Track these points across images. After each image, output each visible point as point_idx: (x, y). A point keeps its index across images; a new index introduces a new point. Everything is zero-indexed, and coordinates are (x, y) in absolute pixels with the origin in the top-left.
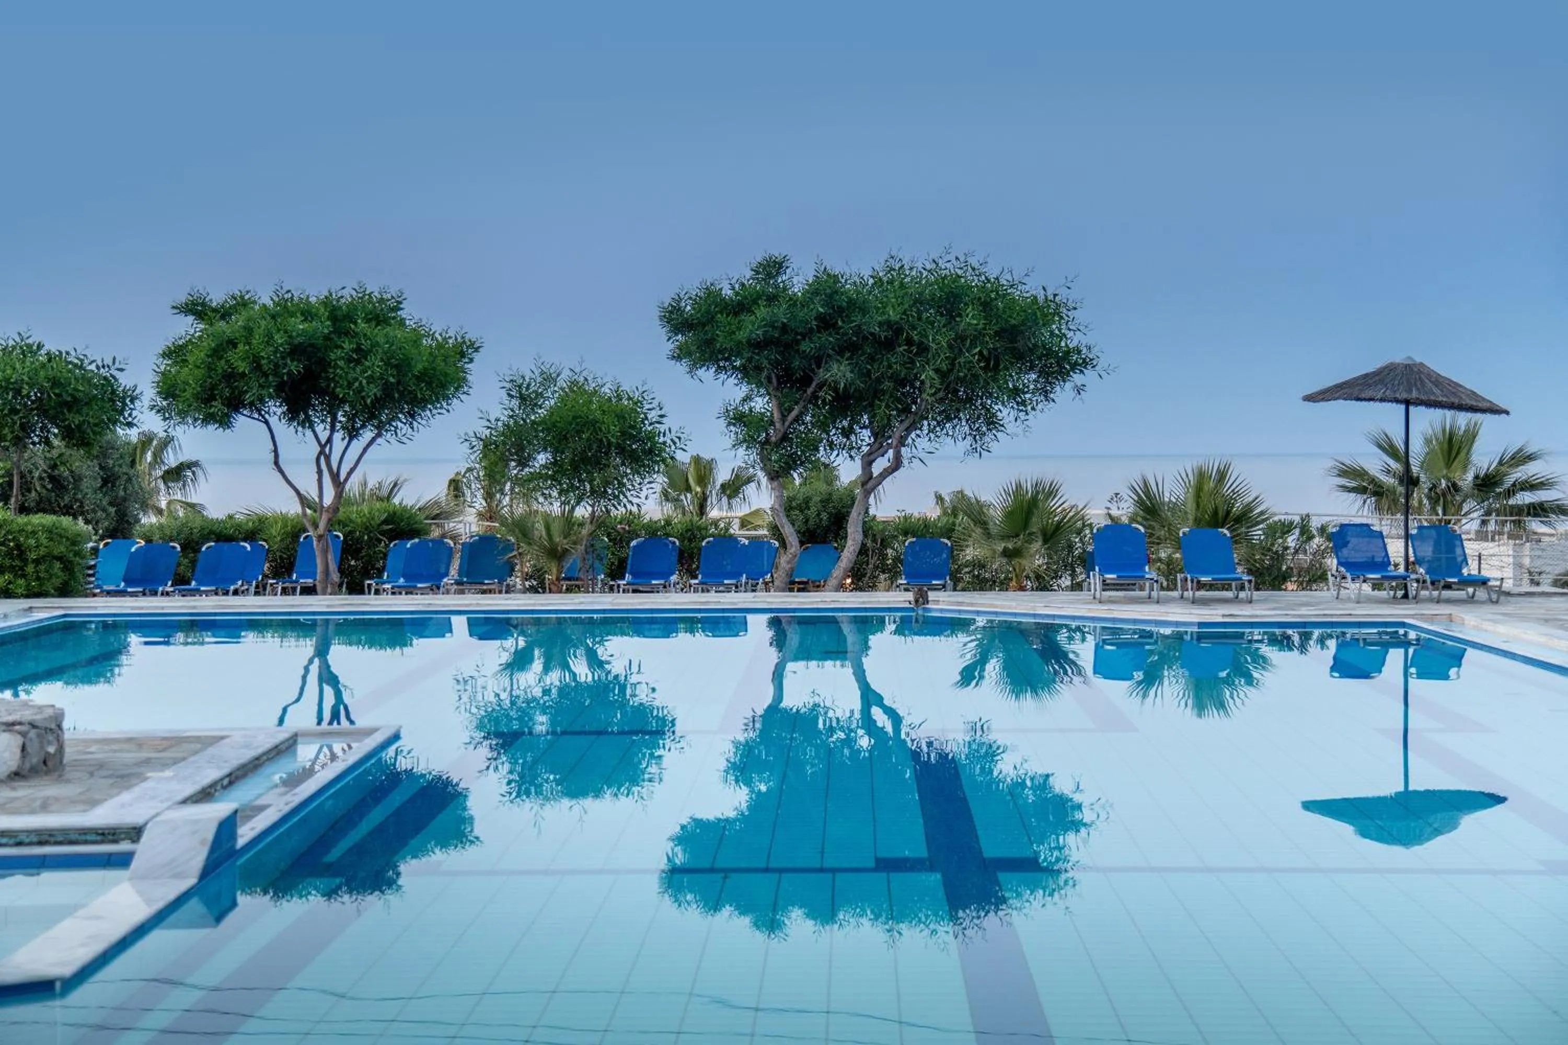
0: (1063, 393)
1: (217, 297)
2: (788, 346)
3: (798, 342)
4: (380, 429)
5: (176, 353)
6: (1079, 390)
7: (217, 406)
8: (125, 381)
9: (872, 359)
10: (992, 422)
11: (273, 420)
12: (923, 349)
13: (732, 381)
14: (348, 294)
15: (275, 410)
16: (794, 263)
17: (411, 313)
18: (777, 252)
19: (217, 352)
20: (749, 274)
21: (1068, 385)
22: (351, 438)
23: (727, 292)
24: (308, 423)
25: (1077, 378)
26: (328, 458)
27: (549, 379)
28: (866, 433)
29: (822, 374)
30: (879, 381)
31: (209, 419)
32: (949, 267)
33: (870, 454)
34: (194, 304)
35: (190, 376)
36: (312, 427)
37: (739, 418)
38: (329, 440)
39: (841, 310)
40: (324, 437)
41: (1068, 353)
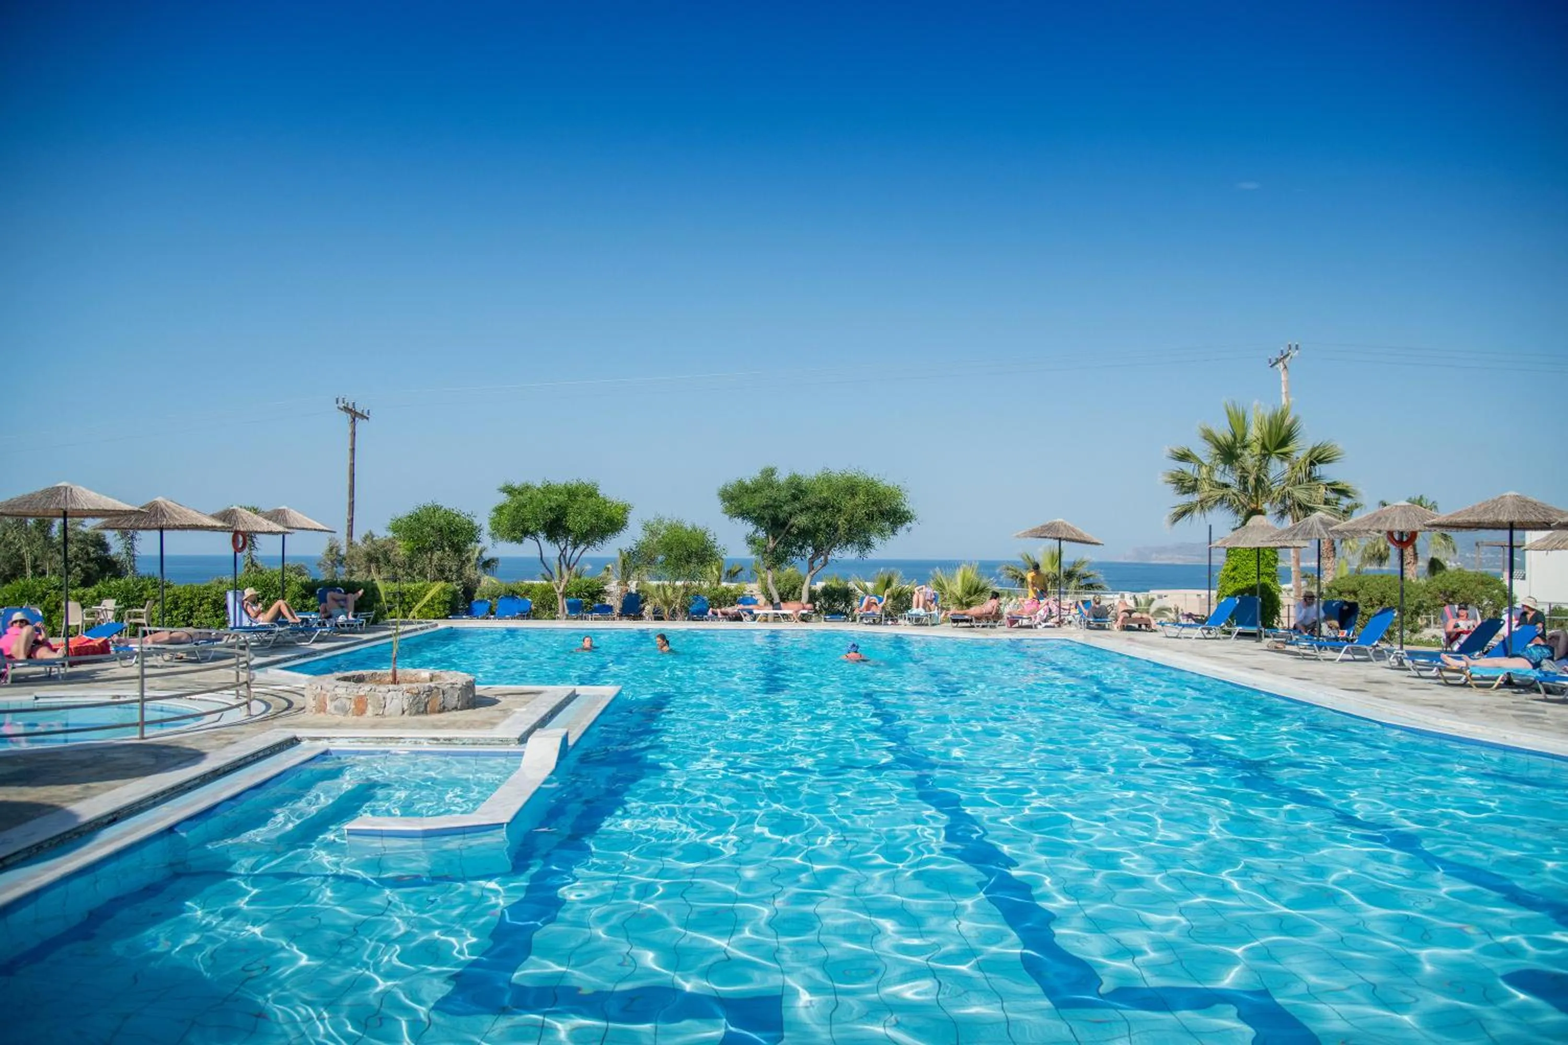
0: (902, 531)
1: (517, 485)
2: (776, 507)
3: (781, 506)
4: (588, 544)
5: (499, 510)
6: (909, 530)
7: (518, 534)
8: (477, 522)
9: (816, 514)
10: (868, 544)
11: (541, 540)
12: (839, 510)
13: (750, 523)
14: (575, 483)
15: (542, 536)
16: (779, 470)
17: (601, 492)
18: (773, 465)
19: (517, 510)
20: (759, 475)
21: (904, 528)
22: (575, 548)
23: (748, 482)
24: (556, 541)
25: (908, 524)
26: (565, 557)
27: (660, 522)
28: (810, 549)
29: (792, 521)
30: (819, 524)
31: (514, 539)
32: (851, 473)
33: (812, 558)
34: (508, 487)
35: (505, 521)
36: (558, 543)
37: (752, 541)
38: (565, 548)
39: (801, 491)
40: (562, 547)
41: (904, 512)
